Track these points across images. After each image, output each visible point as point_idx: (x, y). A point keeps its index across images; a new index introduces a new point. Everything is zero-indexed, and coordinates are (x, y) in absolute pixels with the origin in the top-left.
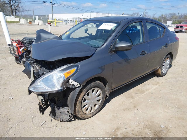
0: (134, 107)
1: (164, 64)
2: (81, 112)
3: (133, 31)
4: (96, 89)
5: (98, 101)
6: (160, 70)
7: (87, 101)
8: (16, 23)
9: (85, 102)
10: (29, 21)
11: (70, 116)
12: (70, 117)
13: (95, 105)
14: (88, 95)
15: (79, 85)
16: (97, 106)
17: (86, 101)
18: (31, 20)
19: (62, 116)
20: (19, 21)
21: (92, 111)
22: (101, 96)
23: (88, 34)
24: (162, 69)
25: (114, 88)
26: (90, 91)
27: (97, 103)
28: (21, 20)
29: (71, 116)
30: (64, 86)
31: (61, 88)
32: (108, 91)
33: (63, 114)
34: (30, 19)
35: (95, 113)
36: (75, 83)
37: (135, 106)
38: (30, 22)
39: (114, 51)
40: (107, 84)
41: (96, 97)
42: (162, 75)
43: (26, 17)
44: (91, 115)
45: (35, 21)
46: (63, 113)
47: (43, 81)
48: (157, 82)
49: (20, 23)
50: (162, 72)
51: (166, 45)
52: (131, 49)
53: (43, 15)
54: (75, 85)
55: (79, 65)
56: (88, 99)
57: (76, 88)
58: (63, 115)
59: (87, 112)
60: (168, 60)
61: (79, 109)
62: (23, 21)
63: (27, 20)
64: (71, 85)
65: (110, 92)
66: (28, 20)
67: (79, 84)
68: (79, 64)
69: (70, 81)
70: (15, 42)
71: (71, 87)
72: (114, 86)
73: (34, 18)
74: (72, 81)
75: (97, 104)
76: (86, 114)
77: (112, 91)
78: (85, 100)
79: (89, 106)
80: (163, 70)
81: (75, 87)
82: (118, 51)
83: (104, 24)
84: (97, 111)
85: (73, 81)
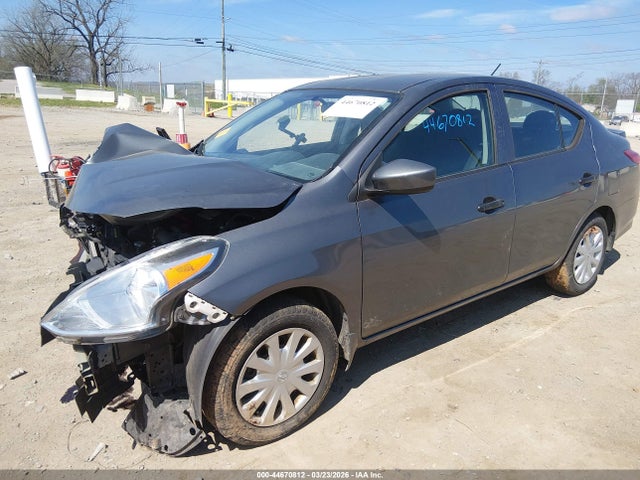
0: (449, 406)
1: (581, 249)
2: (235, 418)
3: (448, 125)
4: (296, 334)
5: (308, 377)
6: (564, 271)
7: (259, 378)
8: (103, 109)
9: (249, 382)
10: (144, 102)
11: (192, 431)
12: (193, 437)
13: (295, 394)
14: (263, 353)
15: (223, 316)
16: (301, 400)
17: (256, 378)
18: (153, 99)
19: (165, 430)
20: (112, 100)
21: (282, 417)
22: (319, 360)
23: (292, 135)
24: (572, 269)
25: (371, 333)
26: (272, 341)
27: (302, 385)
28: (120, 97)
29: (197, 430)
30: (164, 319)
31: (152, 326)
32: (348, 342)
33: (171, 423)
34: (150, 94)
35: (294, 423)
36: (206, 308)
37: (453, 404)
38: (149, 106)
39: (372, 195)
40: (345, 316)
41: (297, 365)
42: (572, 290)
43: (136, 90)
44: (278, 431)
45: (165, 100)
46: (172, 419)
47: (90, 297)
48: (552, 316)
49: (118, 107)
50: (573, 279)
51: (587, 180)
52: (431, 187)
53: (191, 84)
54: (206, 316)
55: (228, 243)
56: (262, 372)
57: (214, 326)
58: (171, 428)
59: (262, 420)
60: (598, 236)
61: (225, 409)
62: (125, 101)
63: (140, 100)
64: (190, 314)
65: (356, 346)
66: (144, 98)
67: (221, 312)
68: (228, 238)
69: (188, 300)
70: (66, 164)
71: (190, 321)
72: (371, 325)
73: (163, 91)
74: (195, 299)
75: (301, 390)
76: (254, 426)
77: (364, 343)
78: (251, 374)
79: (268, 396)
80: (576, 272)
81: (207, 323)
82: (383, 195)
83: (347, 98)
84: (303, 416)
85: (199, 300)
